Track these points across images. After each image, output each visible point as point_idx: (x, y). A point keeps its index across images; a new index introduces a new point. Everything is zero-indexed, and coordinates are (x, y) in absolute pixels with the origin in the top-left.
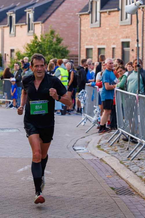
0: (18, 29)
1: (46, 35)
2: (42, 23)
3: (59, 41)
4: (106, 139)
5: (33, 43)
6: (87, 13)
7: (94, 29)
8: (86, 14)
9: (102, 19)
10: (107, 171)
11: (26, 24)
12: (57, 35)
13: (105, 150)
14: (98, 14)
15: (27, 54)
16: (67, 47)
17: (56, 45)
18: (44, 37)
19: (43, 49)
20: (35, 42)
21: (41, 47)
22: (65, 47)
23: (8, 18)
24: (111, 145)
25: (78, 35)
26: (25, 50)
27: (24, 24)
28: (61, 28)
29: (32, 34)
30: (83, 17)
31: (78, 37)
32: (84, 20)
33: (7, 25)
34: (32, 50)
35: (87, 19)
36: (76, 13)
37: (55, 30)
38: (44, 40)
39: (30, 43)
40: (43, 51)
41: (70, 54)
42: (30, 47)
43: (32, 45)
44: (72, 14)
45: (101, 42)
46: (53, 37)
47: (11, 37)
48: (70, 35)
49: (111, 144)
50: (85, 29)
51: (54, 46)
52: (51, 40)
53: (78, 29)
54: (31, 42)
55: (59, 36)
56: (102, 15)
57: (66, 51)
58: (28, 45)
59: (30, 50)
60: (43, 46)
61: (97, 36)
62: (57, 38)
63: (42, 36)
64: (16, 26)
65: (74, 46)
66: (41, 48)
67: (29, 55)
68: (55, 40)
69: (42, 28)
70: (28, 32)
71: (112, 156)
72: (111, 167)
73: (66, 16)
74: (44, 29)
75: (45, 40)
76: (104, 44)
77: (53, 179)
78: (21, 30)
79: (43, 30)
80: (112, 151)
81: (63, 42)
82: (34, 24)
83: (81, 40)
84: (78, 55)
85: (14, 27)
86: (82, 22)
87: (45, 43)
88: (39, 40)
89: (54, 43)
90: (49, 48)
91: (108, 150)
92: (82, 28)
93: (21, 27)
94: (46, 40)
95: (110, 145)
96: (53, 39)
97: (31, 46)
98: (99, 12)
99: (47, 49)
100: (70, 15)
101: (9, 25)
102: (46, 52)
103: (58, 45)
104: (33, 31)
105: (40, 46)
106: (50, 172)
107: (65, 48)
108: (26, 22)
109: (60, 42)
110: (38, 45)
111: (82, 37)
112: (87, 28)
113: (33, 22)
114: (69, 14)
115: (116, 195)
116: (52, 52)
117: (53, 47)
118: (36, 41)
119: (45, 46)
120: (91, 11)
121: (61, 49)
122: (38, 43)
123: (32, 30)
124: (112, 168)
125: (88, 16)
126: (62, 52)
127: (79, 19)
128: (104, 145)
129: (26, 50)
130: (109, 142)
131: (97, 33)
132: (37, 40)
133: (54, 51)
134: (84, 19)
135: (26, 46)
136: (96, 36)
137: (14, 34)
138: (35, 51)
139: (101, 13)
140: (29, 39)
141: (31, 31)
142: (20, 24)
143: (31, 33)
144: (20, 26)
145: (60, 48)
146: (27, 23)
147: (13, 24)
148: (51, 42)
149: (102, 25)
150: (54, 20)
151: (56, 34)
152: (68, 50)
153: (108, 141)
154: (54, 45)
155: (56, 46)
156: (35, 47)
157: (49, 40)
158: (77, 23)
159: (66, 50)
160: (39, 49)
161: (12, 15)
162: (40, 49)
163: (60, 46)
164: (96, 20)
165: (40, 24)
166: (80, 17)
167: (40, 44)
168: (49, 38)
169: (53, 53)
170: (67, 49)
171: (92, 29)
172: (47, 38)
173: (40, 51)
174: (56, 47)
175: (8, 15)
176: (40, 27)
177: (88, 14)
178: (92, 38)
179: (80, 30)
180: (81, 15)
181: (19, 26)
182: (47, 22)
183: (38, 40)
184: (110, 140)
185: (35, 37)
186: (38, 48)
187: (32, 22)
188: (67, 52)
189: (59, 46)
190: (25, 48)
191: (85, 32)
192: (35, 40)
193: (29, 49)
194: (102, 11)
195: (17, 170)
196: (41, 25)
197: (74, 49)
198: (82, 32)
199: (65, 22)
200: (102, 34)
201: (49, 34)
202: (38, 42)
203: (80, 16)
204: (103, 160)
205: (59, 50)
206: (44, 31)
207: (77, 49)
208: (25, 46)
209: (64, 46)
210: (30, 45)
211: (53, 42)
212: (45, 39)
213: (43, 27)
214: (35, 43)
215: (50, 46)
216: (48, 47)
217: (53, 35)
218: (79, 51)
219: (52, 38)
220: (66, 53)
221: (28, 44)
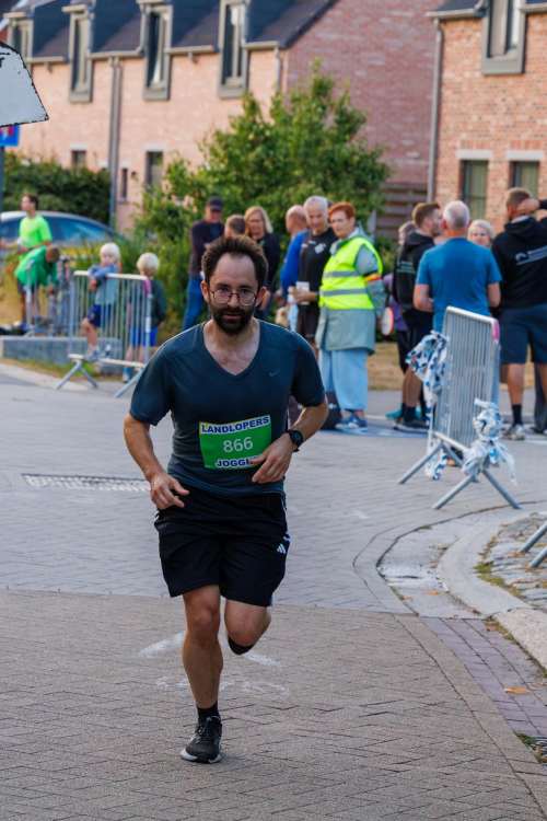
0: (182, 68)
1: (295, 100)
2: (281, 49)
3: (347, 126)
4: (515, 537)
5: (241, 128)
6: (470, 11)
7: (499, 82)
8: (467, 18)
9: (531, 38)
10: (512, 668)
11: (216, 52)
12: (342, 103)
13: (508, 582)
14: (518, 18)
15: (214, 174)
16: (381, 152)
17: (337, 140)
18: (286, 106)
19: (281, 158)
20: (247, 125)
21: (272, 147)
22: (373, 153)
23: (144, 20)
24: (536, 566)
25: (430, 103)
26: (205, 156)
27: (209, 48)
28: (360, 73)
29: (240, 93)
30: (452, 31)
31: (429, 113)
32: (456, 44)
33: (135, 53)
34: (232, 158)
35: (469, 37)
36: (426, 11)
37: (332, 77)
38: (286, 122)
39: (225, 127)
40: (280, 165)
41: (394, 179)
42: (226, 147)
43: (236, 137)
44: (409, 14)
45: (524, 137)
46: (324, 108)
47: (148, 100)
48: (397, 103)
49: (535, 560)
50: (459, 79)
51: (328, 145)
52: (316, 119)
53: (431, 78)
54: (233, 126)
55: (350, 104)
56: (535, 23)
57: (379, 167)
58: (220, 137)
59: (226, 161)
60: (280, 142)
61: (509, 112)
62: (342, 113)
63: (277, 104)
64: (172, 56)
65: (410, 149)
66: (272, 153)
67: (223, 178)
68: (330, 121)
69: (281, 68)
70: (223, 82)
71: (536, 608)
72: (526, 652)
73: (384, 20)
74: (289, 72)
75: (291, 118)
76: (537, 146)
77: (285, 691)
78: (195, 77)
79: (285, 76)
80: (537, 586)
81: (365, 129)
82: (250, 52)
83: (443, 127)
84: (426, 185)
85: (167, 59)
86: (448, 49)
87: (291, 134)
88: (266, 116)
89: (327, 135)
90: (307, 155)
91: (519, 582)
92: (447, 75)
93: (195, 62)
94: (295, 120)
95: (530, 564)
96: (323, 115)
97: (230, 140)
98: (522, 11)
99: (296, 155)
100: (400, 18)
101: (146, 49)
102: (294, 169)
103: (345, 141)
104: (242, 80)
105: (270, 143)
106: (274, 663)
107: (373, 156)
108: (214, 42)
109: (352, 131)
110: (262, 138)
111: (444, 111)
112: (467, 74)
113: (243, 41)
114: (396, 13)
115: (537, 768)
116: (314, 169)
117: (321, 149)
118: (254, 122)
119: (289, 145)
120: (487, 5)
121: (356, 158)
122: (262, 132)
123: (239, 74)
124: (532, 659)
125: (474, 26)
126: (356, 172)
127: (438, 39)
128: (505, 562)
129: (209, 157)
130: (527, 550)
131: (510, 99)
132: (258, 120)
133: (325, 164)
134: (459, 38)
135: (210, 140)
136: (504, 110)
137: (163, 89)
138: (246, 164)
139: (528, 15)
140: (226, 115)
141: (234, 81)
142: (190, 49)
143: (233, 88)
144: (190, 56)
145: (353, 154)
146: (221, 44)
147: (163, 46)
148: (313, 128)
149: (529, 68)
150: (334, 37)
151: (337, 94)
152: (384, 166)
153: (523, 546)
154: (327, 141)
155: (337, 146)
156: (248, 145)
157: (305, 122)
158: (427, 55)
159: (374, 164)
160: (264, 156)
161: (158, 9)
162: (268, 155)
163: (352, 147)
164: (508, 46)
165: (276, 51)
166: (440, 29)
167: (268, 133)
168: (309, 110)
169: (320, 176)
170: (381, 160)
171: (490, 81)
172: (298, 110)
173: (267, 163)
174: (333, 151)
175: (144, 11)
176: (275, 63)
177: (476, 19)
178: (487, 118)
179: (440, 84)
180: (444, 21)
181: (184, 55)
182: (302, 44)
183: (261, 118)
184: (532, 544)
185: (247, 104)
186: (259, 149)
187: (240, 39)
188: (380, 173)
189: (348, 145)
190: (207, 150)
191: (457, 91)
192: (251, 118)
193: (222, 153)
194: (534, 6)
195: (144, 647)
196: (278, 56)
197: (411, 162)
198: (447, 93)
199: (379, 48)
200: (529, 104)
201: (310, 93)
202: (261, 127)
203: (443, 26)
204: (497, 624)
205: (346, 164)
206: (289, 83)
207: (422, 163)
208: (205, 140)
209: (369, 148)
210: (228, 136)
211: (325, 129)
212: (291, 114)
213: (286, 65)
214: (250, 129)
215: (308, 144)
216: (301, 150)
217: (324, 101)
218: (430, 171)
219: (320, 110)
220: (373, 178)
221: (218, 133)
